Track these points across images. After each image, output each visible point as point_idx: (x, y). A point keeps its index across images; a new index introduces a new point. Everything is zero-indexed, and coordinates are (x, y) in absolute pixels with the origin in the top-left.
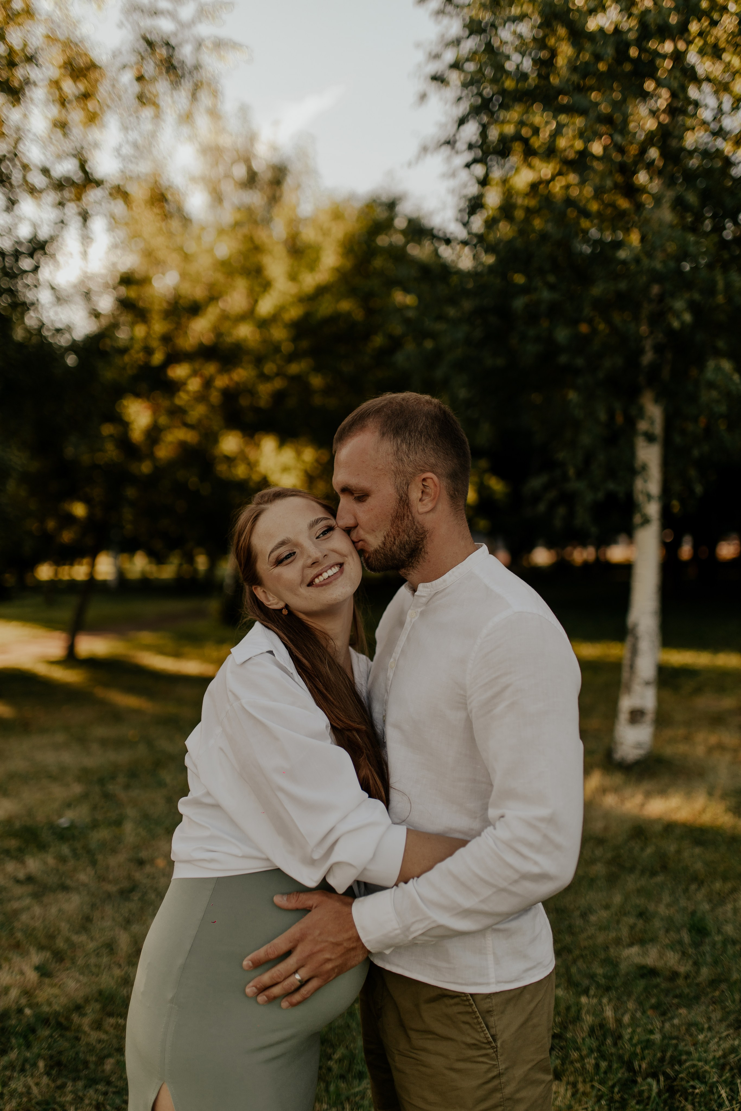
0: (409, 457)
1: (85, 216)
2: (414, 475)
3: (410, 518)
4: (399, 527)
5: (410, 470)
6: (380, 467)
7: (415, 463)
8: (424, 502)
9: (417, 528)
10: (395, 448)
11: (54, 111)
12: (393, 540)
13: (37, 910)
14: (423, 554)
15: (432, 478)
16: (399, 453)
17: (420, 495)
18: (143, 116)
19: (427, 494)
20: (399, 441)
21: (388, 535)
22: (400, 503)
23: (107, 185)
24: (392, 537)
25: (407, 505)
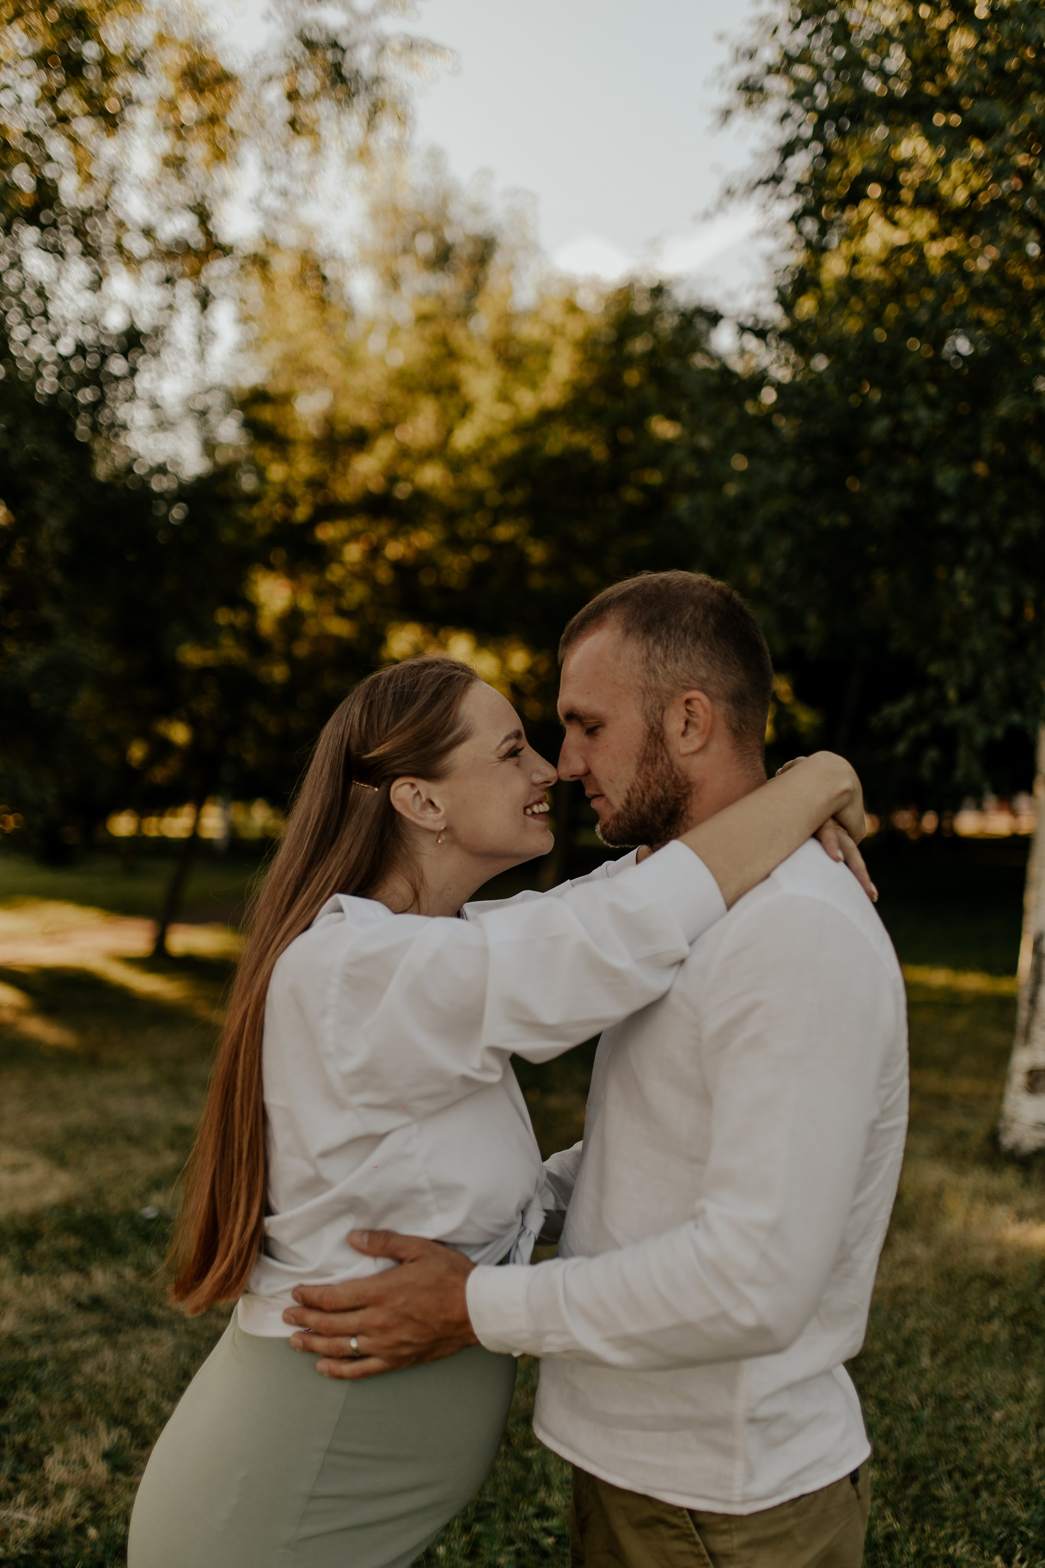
0: (665, 667)
1: (204, 300)
2: (671, 695)
3: (666, 761)
4: (649, 776)
5: (667, 686)
6: (622, 681)
7: (676, 677)
8: (689, 737)
9: (677, 777)
10: (644, 653)
11: (165, 143)
12: (640, 796)
13: (108, 1356)
14: (685, 820)
15: (699, 699)
16: (651, 660)
17: (682, 726)
18: (296, 150)
19: (696, 726)
20: (651, 642)
21: (632, 789)
22: (649, 737)
23: (239, 253)
24: (639, 791)
25: (662, 741)
